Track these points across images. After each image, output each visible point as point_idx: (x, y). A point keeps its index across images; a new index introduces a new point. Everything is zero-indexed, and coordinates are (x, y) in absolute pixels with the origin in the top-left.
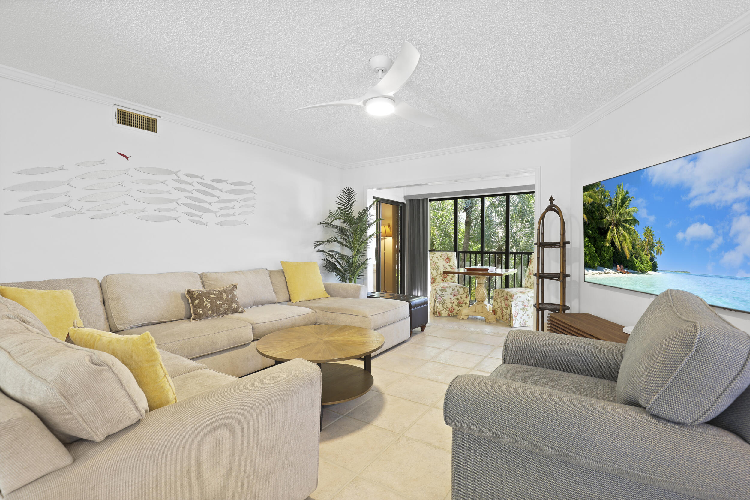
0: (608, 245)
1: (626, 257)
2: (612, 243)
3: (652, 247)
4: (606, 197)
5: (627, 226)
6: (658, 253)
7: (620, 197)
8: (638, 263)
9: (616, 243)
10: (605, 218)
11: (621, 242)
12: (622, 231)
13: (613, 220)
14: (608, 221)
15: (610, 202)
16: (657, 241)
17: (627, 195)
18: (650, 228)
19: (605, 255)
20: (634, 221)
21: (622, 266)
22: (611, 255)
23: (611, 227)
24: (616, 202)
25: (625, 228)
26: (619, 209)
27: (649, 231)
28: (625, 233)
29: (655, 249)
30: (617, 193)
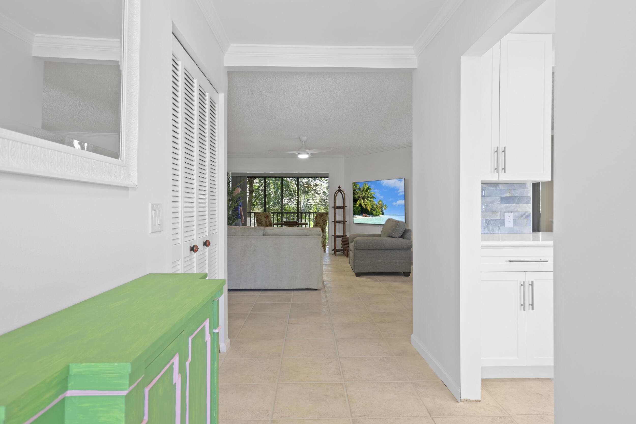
0: (357, 206)
1: (368, 211)
2: (360, 205)
3: (382, 207)
4: (357, 187)
5: (369, 199)
6: (384, 209)
7: (366, 188)
8: (375, 213)
9: (363, 205)
10: (356, 195)
11: (366, 205)
12: (366, 200)
13: (361, 196)
14: (358, 196)
15: (360, 189)
16: (384, 205)
17: (370, 188)
18: (381, 200)
19: (356, 210)
20: (373, 197)
21: (366, 214)
22: (359, 210)
23: (360, 199)
24: (363, 189)
25: (368, 200)
26: (365, 192)
27: (381, 201)
28: (368, 201)
29: (383, 208)
30: (364, 186)
